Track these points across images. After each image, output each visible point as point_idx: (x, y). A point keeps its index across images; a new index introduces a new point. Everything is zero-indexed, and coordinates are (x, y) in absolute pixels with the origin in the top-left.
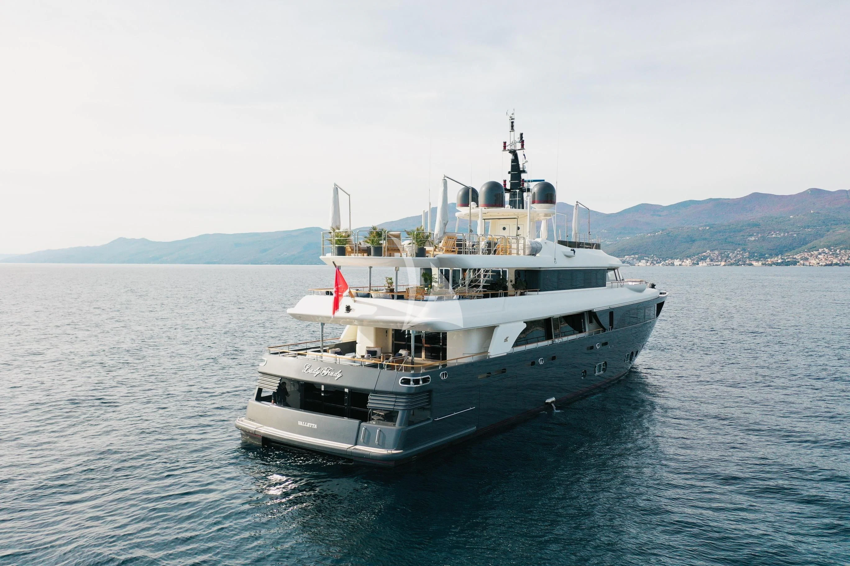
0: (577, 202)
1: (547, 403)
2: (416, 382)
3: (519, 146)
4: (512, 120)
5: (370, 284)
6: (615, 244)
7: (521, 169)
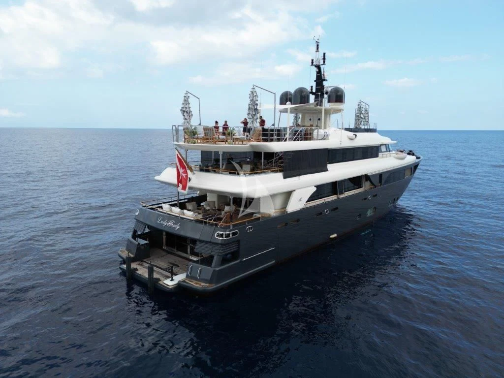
1: (331, 238)
2: (228, 235)
3: (322, 62)
4: (318, 44)
7: (323, 78)
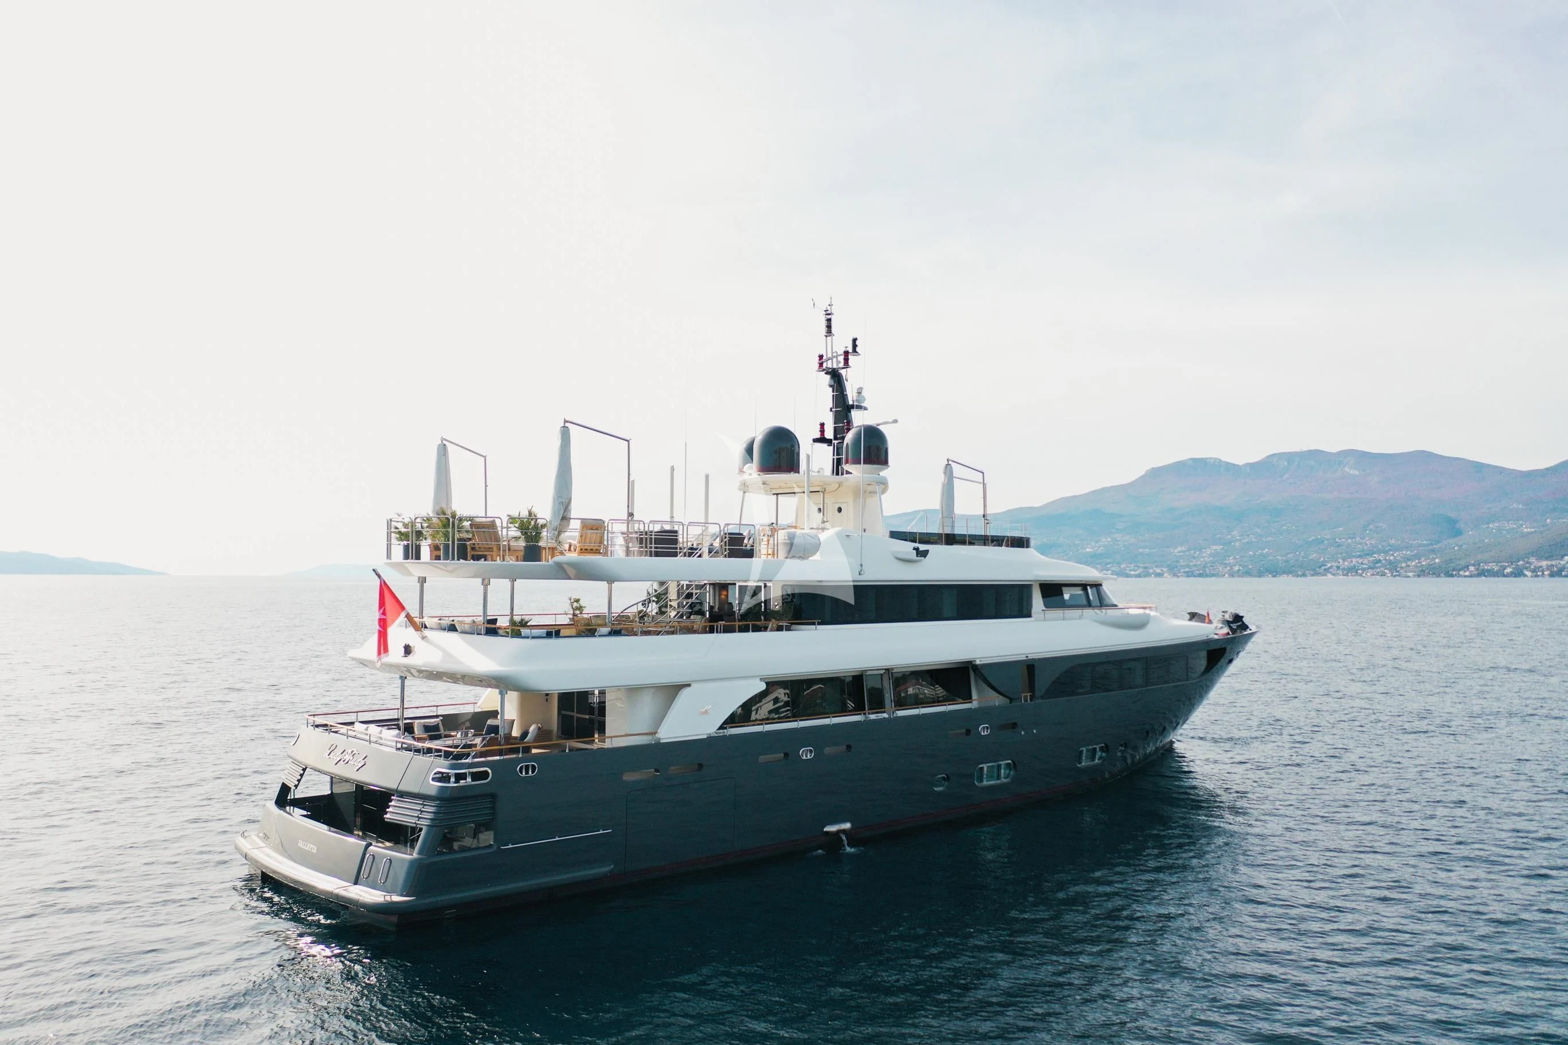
0: (948, 460)
1: (827, 833)
2: (459, 777)
4: (829, 317)
5: (512, 609)
6: (1541, 532)
7: (851, 403)
